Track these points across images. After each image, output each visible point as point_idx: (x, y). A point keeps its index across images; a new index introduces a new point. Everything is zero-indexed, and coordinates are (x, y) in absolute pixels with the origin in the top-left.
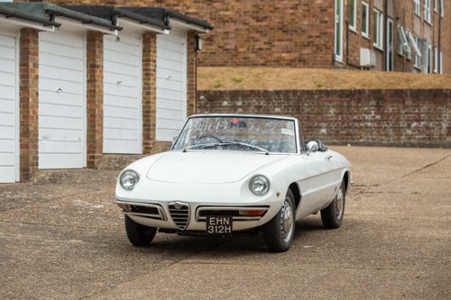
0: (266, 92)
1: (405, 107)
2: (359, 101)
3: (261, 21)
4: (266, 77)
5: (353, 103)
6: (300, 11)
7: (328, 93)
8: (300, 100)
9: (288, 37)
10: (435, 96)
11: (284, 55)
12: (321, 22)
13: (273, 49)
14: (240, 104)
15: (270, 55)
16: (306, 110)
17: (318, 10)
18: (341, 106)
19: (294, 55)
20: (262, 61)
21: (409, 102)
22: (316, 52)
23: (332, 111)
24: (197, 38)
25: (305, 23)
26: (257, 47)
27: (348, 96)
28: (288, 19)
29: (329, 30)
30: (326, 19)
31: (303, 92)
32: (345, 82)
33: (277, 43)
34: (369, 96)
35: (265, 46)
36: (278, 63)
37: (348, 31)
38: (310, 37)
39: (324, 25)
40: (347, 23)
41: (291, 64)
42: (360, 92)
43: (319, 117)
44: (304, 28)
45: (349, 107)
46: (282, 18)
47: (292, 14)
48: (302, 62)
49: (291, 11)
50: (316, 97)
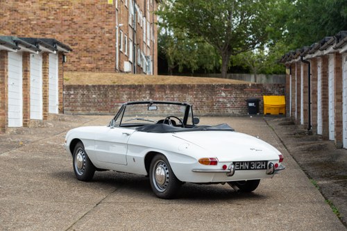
0: (87, 86)
1: (166, 94)
2: (140, 91)
3: (74, 45)
4: (83, 78)
5: (137, 92)
6: (97, 40)
7: (123, 86)
8: (107, 90)
9: (90, 55)
10: (182, 88)
11: (87, 65)
12: (109, 46)
13: (81, 62)
14: (72, 92)
15: (79, 65)
16: (110, 96)
17: (107, 40)
18: (130, 94)
19: (93, 65)
20: (75, 69)
21: (168, 92)
22: (106, 64)
23: (125, 96)
24: (64, 56)
25: (100, 47)
26: (72, 60)
27: (134, 88)
28: (89, 45)
29: (113, 51)
30: (112, 45)
31: (108, 86)
32: (129, 81)
33: (83, 58)
34: (146, 88)
35: (77, 60)
36: (84, 69)
37: (120, 52)
38: (103, 55)
39: (110, 48)
40: (120, 47)
41: (91, 70)
42: (141, 86)
43: (118, 100)
44: (99, 50)
45: (135, 94)
46: (87, 44)
47: (92, 42)
48: (98, 69)
49: (92, 40)
50: (116, 89)
